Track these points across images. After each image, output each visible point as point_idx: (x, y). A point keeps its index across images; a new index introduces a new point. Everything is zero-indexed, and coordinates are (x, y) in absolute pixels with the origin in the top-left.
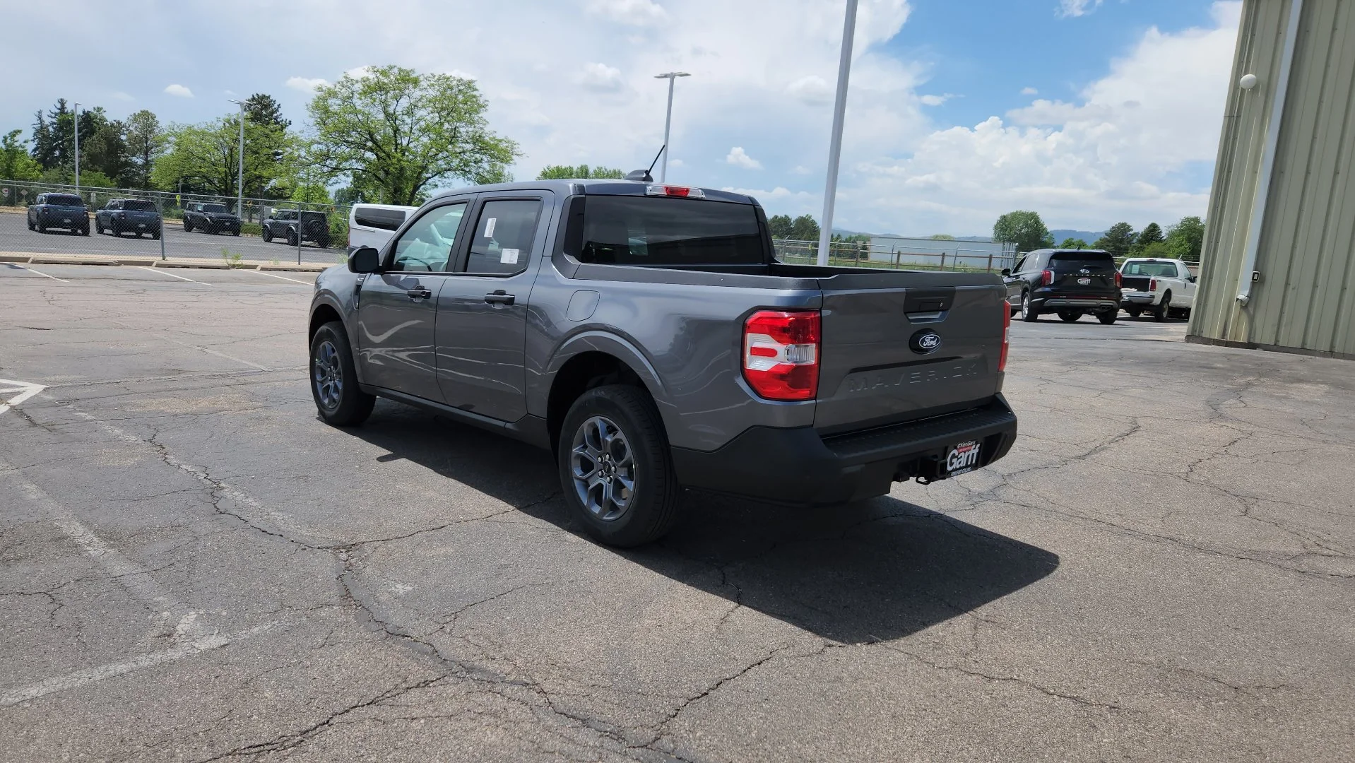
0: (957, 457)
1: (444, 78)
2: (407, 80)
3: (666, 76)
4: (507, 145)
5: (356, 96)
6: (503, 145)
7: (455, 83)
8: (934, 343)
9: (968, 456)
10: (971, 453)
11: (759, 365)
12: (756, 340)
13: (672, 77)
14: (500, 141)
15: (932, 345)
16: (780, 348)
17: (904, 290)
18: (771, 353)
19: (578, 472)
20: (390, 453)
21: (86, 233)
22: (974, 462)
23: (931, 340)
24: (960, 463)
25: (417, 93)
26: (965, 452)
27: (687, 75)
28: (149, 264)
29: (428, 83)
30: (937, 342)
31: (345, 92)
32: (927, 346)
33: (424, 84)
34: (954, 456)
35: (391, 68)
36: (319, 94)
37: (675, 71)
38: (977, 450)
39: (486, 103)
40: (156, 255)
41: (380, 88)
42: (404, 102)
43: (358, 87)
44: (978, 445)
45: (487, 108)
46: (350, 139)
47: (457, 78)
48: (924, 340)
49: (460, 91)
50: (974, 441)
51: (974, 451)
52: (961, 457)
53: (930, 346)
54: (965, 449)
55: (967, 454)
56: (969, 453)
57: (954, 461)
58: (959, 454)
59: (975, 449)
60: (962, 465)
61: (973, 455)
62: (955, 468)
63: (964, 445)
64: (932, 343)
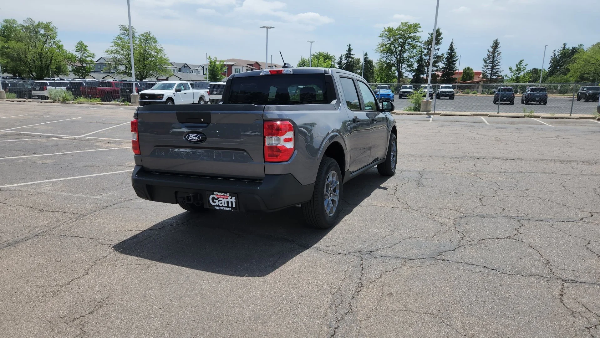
0: (216, 199)
9: (228, 202)
10: (229, 200)
15: (195, 140)
22: (234, 206)
26: (224, 199)
28: (487, 115)
30: (198, 138)
32: (191, 140)
34: (214, 198)
38: (234, 200)
48: (189, 136)
50: (228, 194)
51: (231, 200)
52: (221, 200)
53: (193, 140)
54: (223, 197)
55: (226, 200)
56: (227, 200)
57: (215, 200)
58: (218, 198)
59: (231, 199)
60: (223, 205)
61: (232, 202)
62: (218, 205)
63: (219, 194)
64: (194, 138)
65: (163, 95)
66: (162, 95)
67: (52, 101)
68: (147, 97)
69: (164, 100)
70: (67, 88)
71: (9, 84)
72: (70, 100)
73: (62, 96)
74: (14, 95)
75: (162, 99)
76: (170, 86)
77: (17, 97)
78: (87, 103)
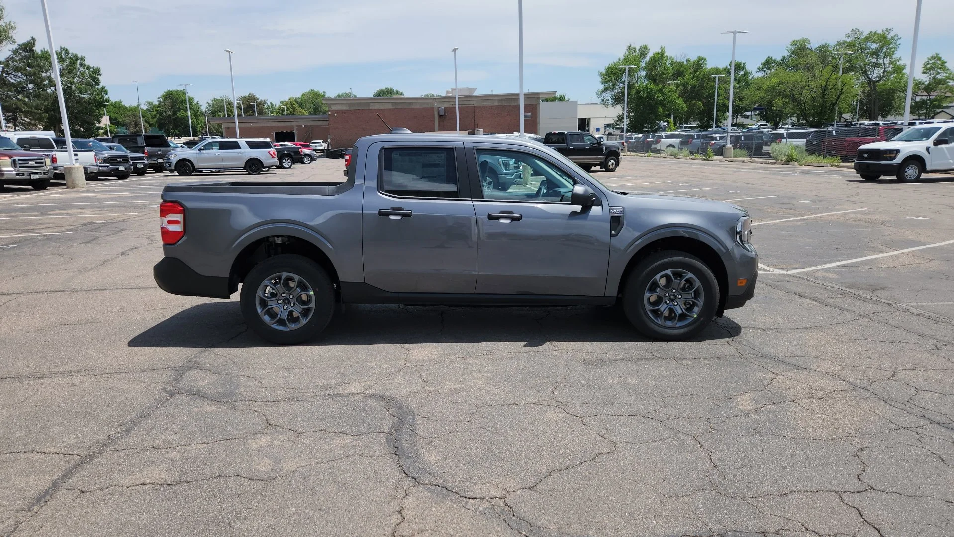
65: (898, 151)
66: (895, 152)
67: (774, 161)
68: (866, 155)
69: (898, 160)
70: (807, 141)
71: (742, 137)
72: (796, 160)
73: (787, 153)
74: (745, 152)
75: (894, 158)
76: (927, 134)
77: (747, 156)
78: (816, 164)
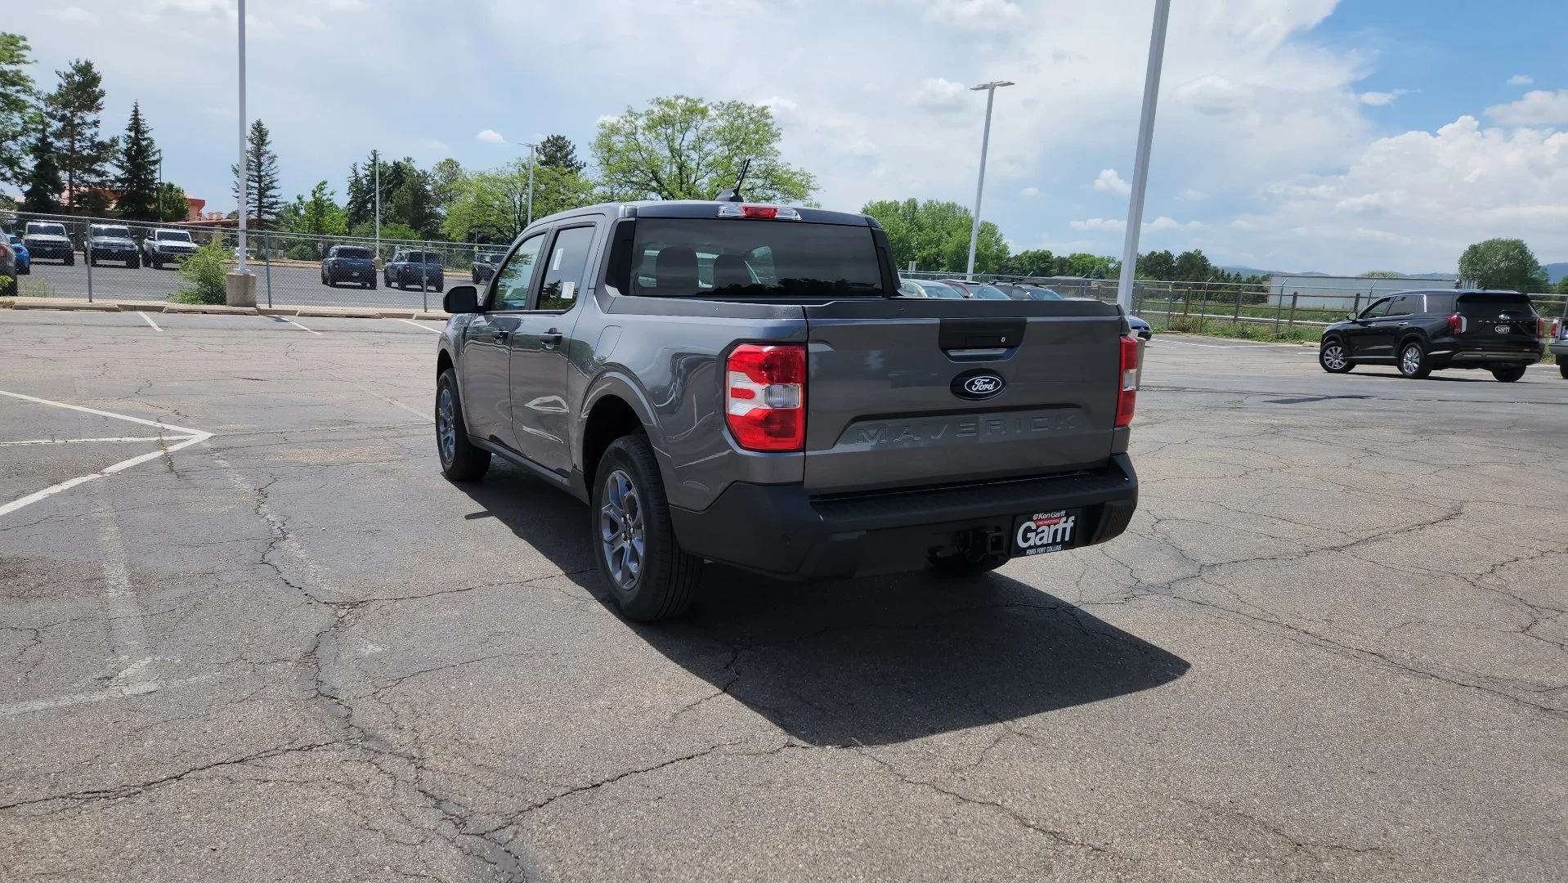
0: (1033, 531)
1: (734, 106)
2: (694, 111)
3: (984, 87)
4: (802, 178)
5: (640, 131)
6: (797, 179)
7: (745, 111)
8: (990, 387)
9: (1056, 531)
10: (1060, 527)
11: (739, 408)
12: (738, 380)
13: (991, 87)
14: (795, 174)
15: (987, 390)
16: (758, 388)
17: (937, 321)
18: (747, 395)
19: (606, 534)
20: (485, 510)
21: (373, 287)
22: (1067, 539)
23: (984, 383)
24: (1041, 539)
25: (706, 124)
26: (1049, 526)
27: (1010, 84)
28: (409, 316)
29: (717, 112)
30: (995, 386)
31: (628, 128)
32: (978, 390)
33: (712, 113)
34: (1028, 529)
35: (677, 98)
36: (602, 131)
37: (995, 81)
38: (1070, 524)
39: (779, 131)
40: (419, 308)
41: (665, 121)
42: (691, 136)
43: (641, 122)
44: (1072, 518)
45: (781, 137)
46: (634, 179)
47: (749, 104)
48: (972, 383)
49: (751, 119)
50: (1063, 512)
51: (1065, 525)
52: (1043, 531)
53: (983, 391)
54: (1049, 522)
55: (1053, 528)
56: (1057, 527)
57: (1029, 535)
58: (1038, 527)
59: (1066, 522)
60: (1045, 541)
61: (1064, 530)
62: (1033, 544)
63: (1046, 516)
64: (987, 386)
